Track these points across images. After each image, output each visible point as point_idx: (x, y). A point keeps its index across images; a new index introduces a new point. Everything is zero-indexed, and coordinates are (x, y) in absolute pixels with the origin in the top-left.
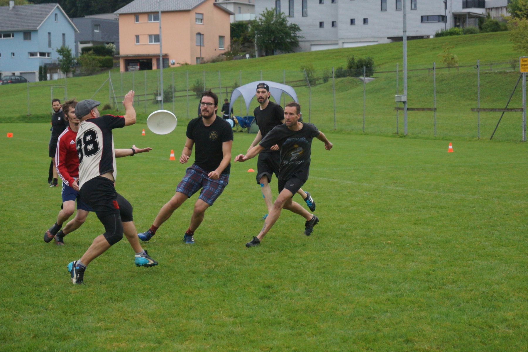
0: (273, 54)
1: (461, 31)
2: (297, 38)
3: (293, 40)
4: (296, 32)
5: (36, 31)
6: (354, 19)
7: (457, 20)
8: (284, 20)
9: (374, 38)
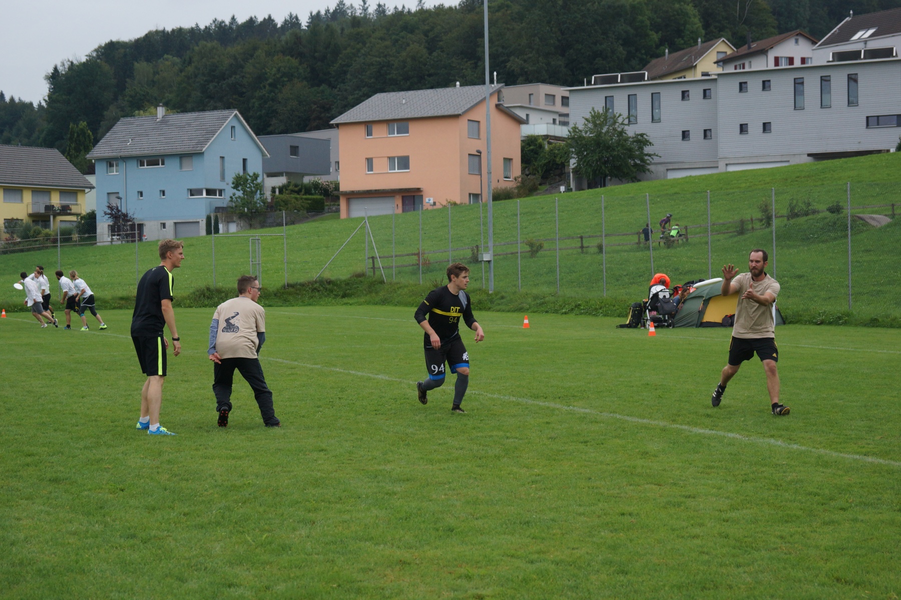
5: (201, 154)
6: (746, 125)
8: (622, 131)
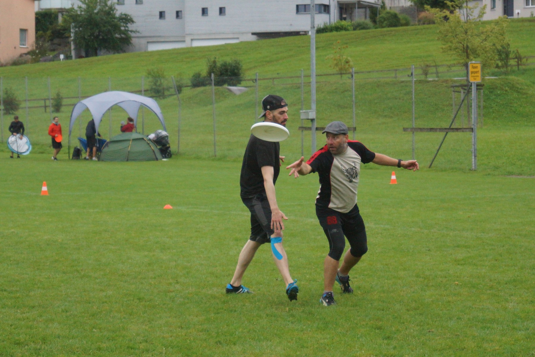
0: (96, 55)
1: (350, 26)
2: (129, 33)
3: (123, 36)
4: (127, 25)
6: (207, 8)
7: (344, 11)
8: (111, 8)
9: (234, 33)
